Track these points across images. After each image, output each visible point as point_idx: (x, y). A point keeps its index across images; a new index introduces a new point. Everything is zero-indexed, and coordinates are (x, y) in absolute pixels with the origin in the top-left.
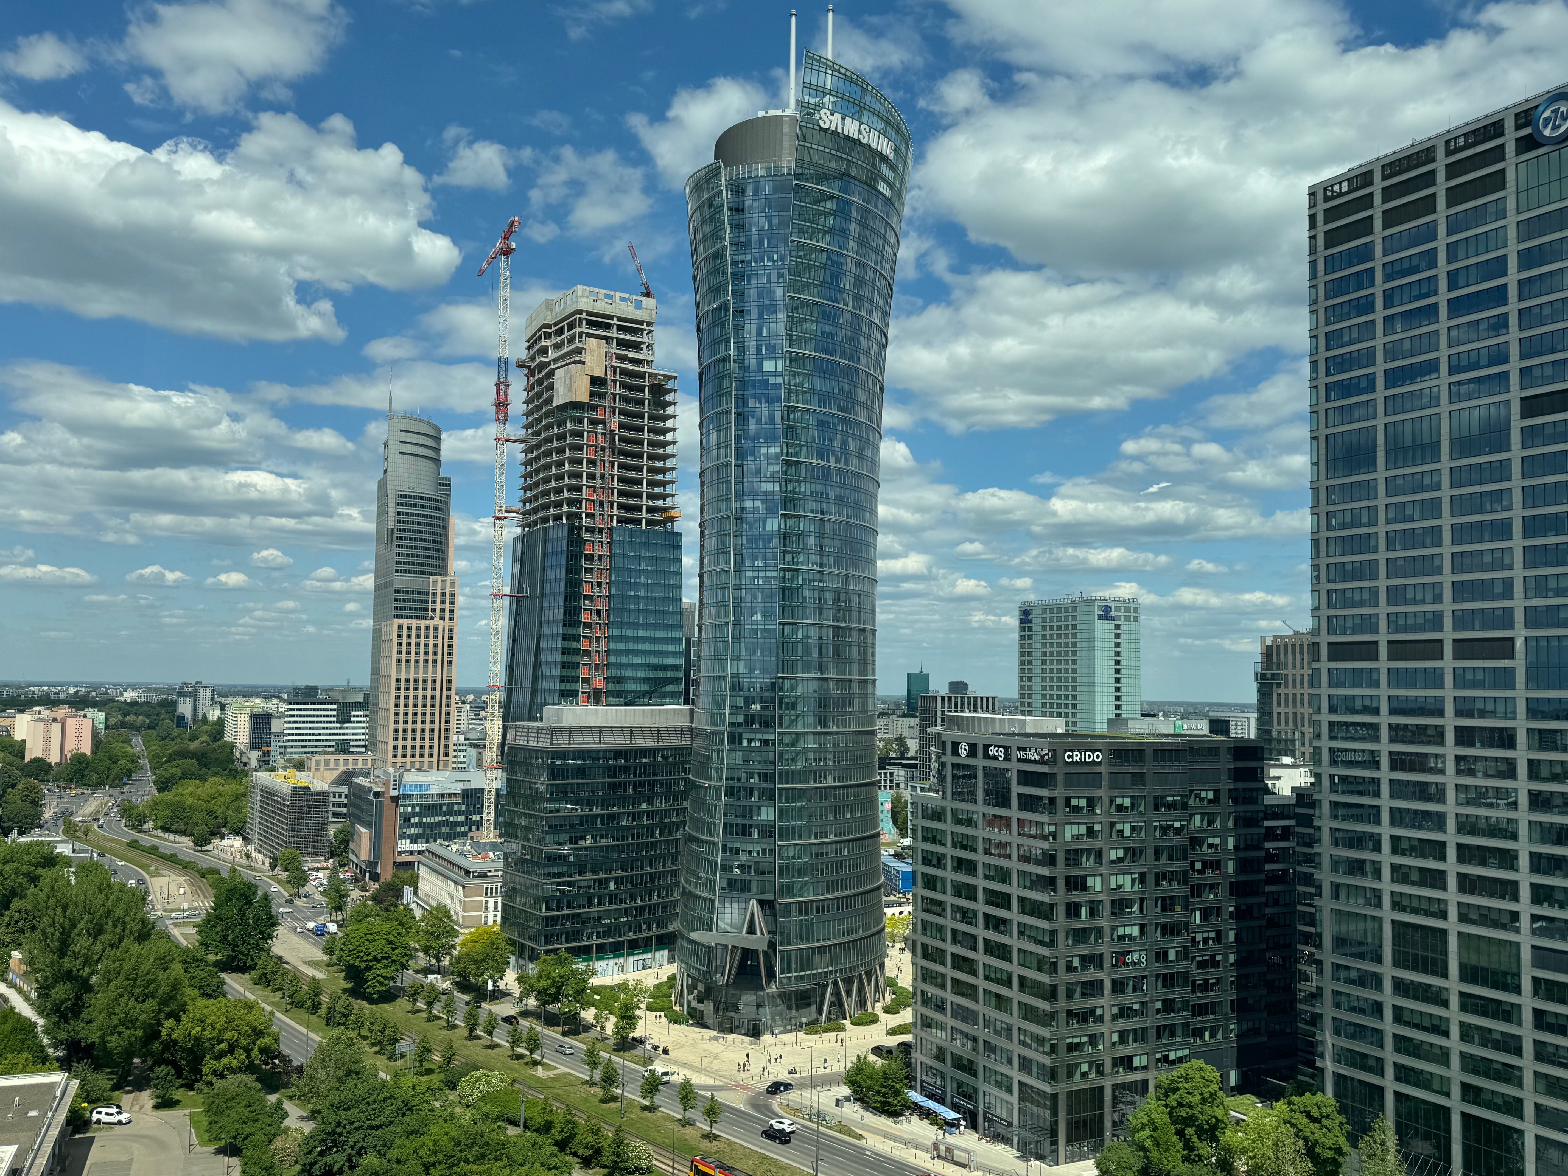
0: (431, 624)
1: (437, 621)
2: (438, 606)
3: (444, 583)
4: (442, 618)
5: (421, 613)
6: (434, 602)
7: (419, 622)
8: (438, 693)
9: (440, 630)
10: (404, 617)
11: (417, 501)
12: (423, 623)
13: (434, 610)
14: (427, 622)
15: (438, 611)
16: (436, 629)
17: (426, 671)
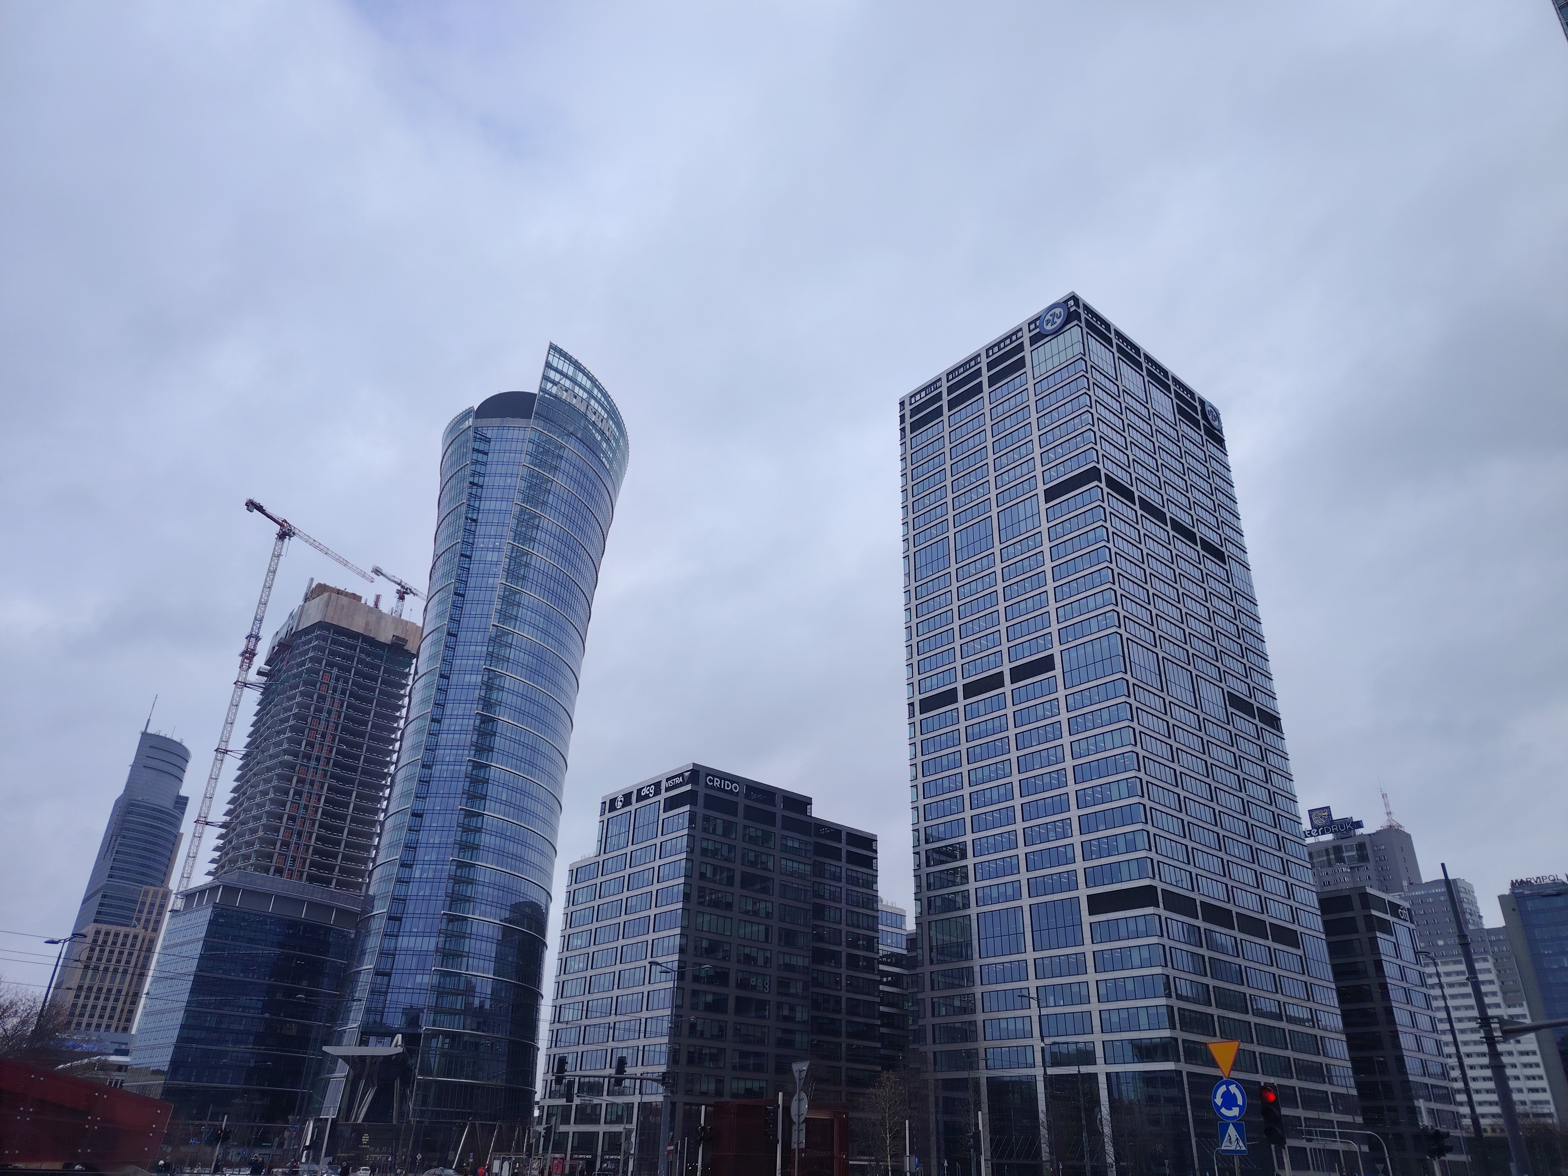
0: (132, 931)
1: (139, 930)
2: (144, 916)
3: (155, 894)
4: (146, 929)
5: (125, 921)
6: (141, 911)
7: (119, 928)
8: (120, 1005)
9: (140, 939)
10: (105, 922)
11: (149, 812)
12: (123, 930)
13: (139, 920)
14: (128, 929)
15: (143, 921)
16: (136, 937)
17: (113, 980)
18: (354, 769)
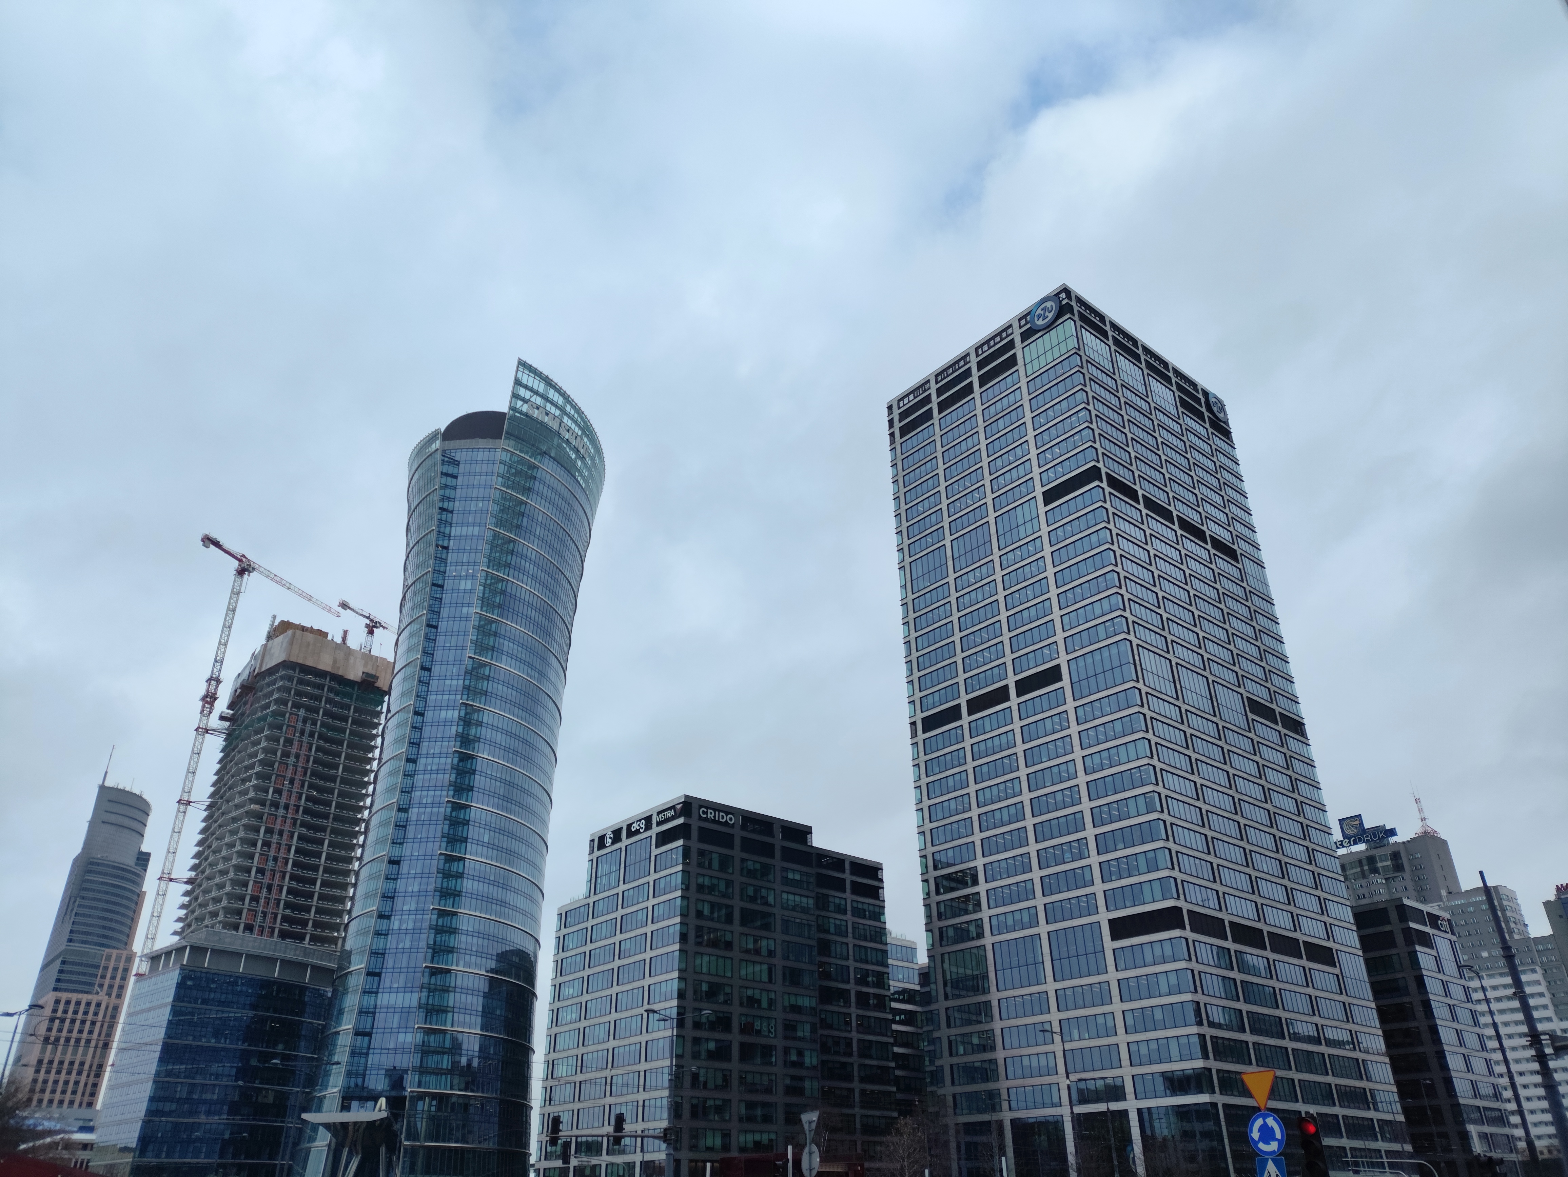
0: (94, 999)
1: (102, 997)
2: (107, 981)
3: (119, 958)
4: (109, 995)
5: (86, 988)
6: (103, 977)
7: (80, 996)
8: (83, 1079)
9: (103, 1007)
10: (66, 990)
11: (110, 870)
12: (84, 998)
13: (101, 986)
14: (90, 997)
15: (106, 987)
16: (99, 1005)
17: (75, 1053)
18: (326, 816)
